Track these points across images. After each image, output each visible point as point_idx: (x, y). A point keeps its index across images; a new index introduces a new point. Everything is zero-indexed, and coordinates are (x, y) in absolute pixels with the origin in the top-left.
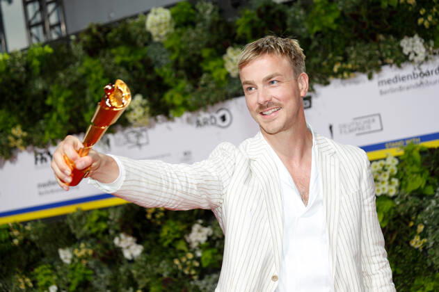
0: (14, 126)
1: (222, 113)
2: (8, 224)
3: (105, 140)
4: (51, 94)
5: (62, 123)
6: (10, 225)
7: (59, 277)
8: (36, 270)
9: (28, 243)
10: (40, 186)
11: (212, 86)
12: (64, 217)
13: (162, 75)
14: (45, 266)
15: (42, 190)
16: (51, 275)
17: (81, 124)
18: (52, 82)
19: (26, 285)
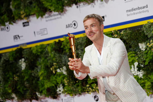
6: (113, 32)
7: (139, 58)
10: (127, 11)
12: (141, 26)
14: (131, 53)
15: (129, 13)
16: (134, 56)
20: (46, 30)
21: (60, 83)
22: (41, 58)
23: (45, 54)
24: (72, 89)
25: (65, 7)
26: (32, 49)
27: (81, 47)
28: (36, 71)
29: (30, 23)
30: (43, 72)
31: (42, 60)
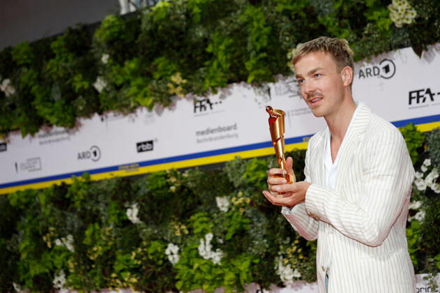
0: (174, 72)
1: (385, 64)
2: (165, 171)
3: (266, 88)
4: (212, 41)
5: (222, 71)
6: (168, 172)
7: (216, 225)
8: (193, 218)
9: (186, 190)
10: (198, 133)
11: (376, 36)
12: (222, 164)
13: (325, 24)
14: (201, 214)
15: (201, 137)
16: (207, 222)
17: (241, 72)
18: (213, 30)
19: (182, 231)
20: (38, 161)
21: (59, 267)
22: (25, 216)
23: (34, 208)
24: (82, 280)
25: (78, 119)
26: (9, 197)
27: (105, 199)
28: (15, 242)
29: (9, 147)
30: (27, 243)
31: (27, 221)
